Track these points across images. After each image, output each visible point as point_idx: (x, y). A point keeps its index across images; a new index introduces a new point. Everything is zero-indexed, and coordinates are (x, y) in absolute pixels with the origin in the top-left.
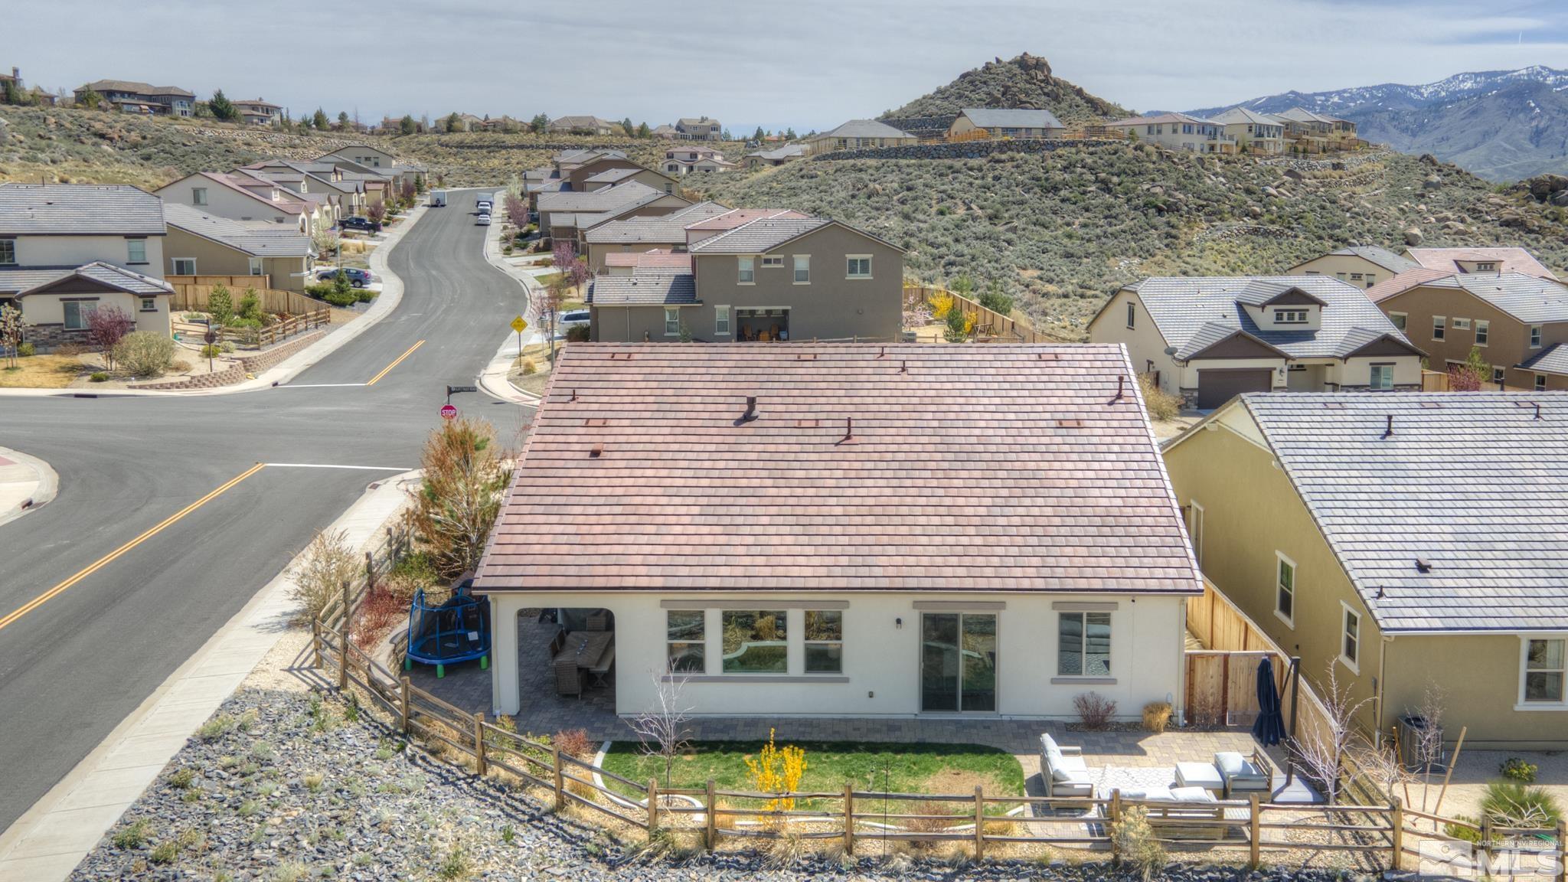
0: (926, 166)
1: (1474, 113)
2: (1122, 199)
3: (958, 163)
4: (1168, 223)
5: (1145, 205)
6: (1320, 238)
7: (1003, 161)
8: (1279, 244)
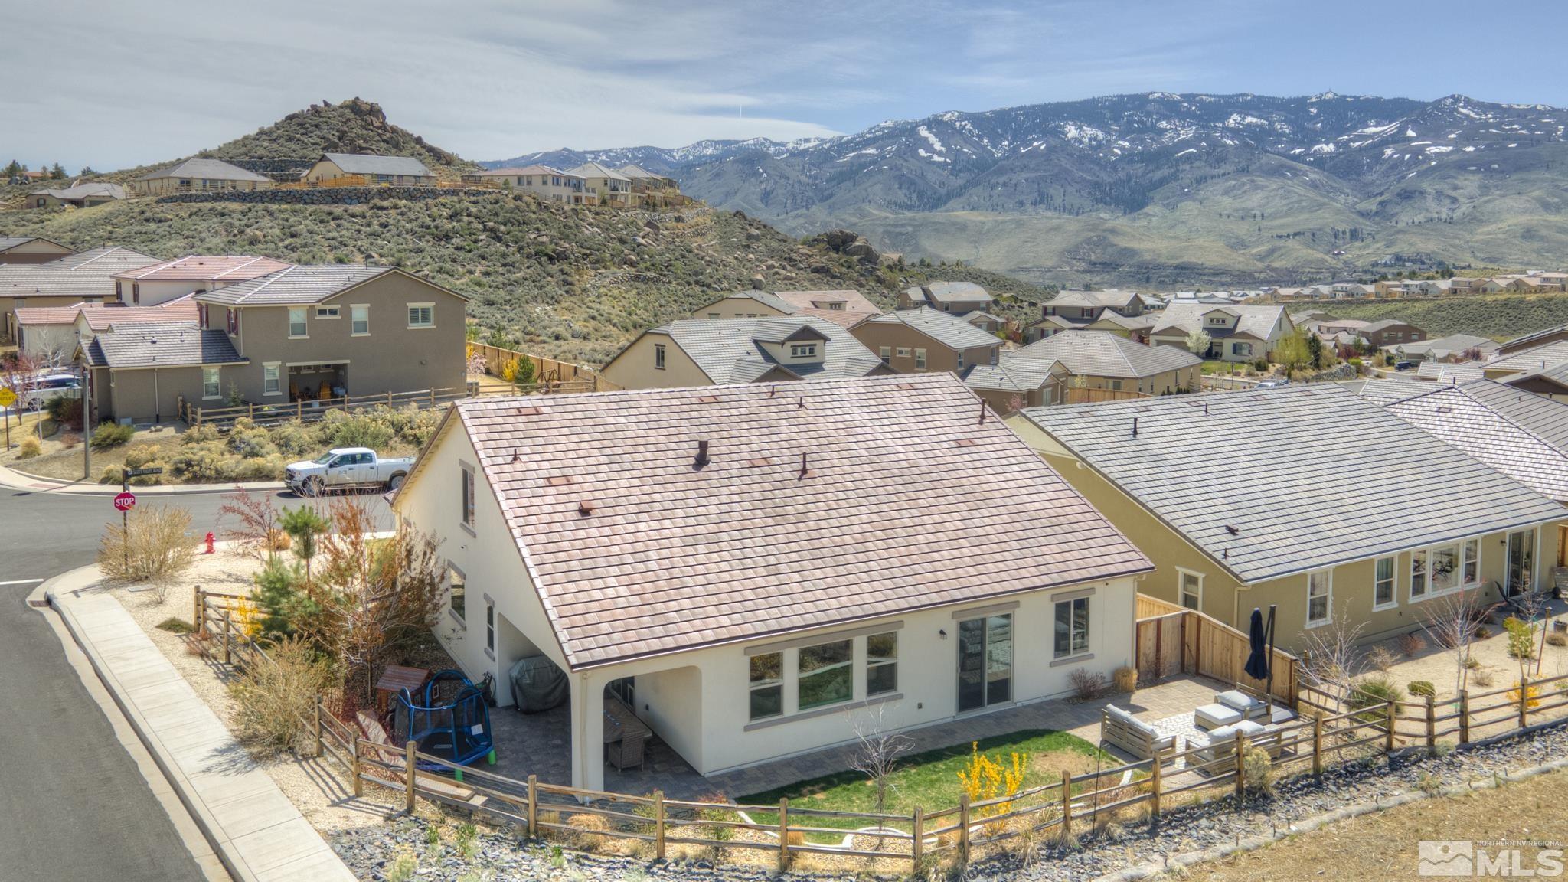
0: (302, 212)
1: (717, 175)
2: (513, 248)
3: (338, 210)
4: (562, 271)
5: (537, 253)
6: (689, 284)
7: (386, 209)
8: (658, 289)
